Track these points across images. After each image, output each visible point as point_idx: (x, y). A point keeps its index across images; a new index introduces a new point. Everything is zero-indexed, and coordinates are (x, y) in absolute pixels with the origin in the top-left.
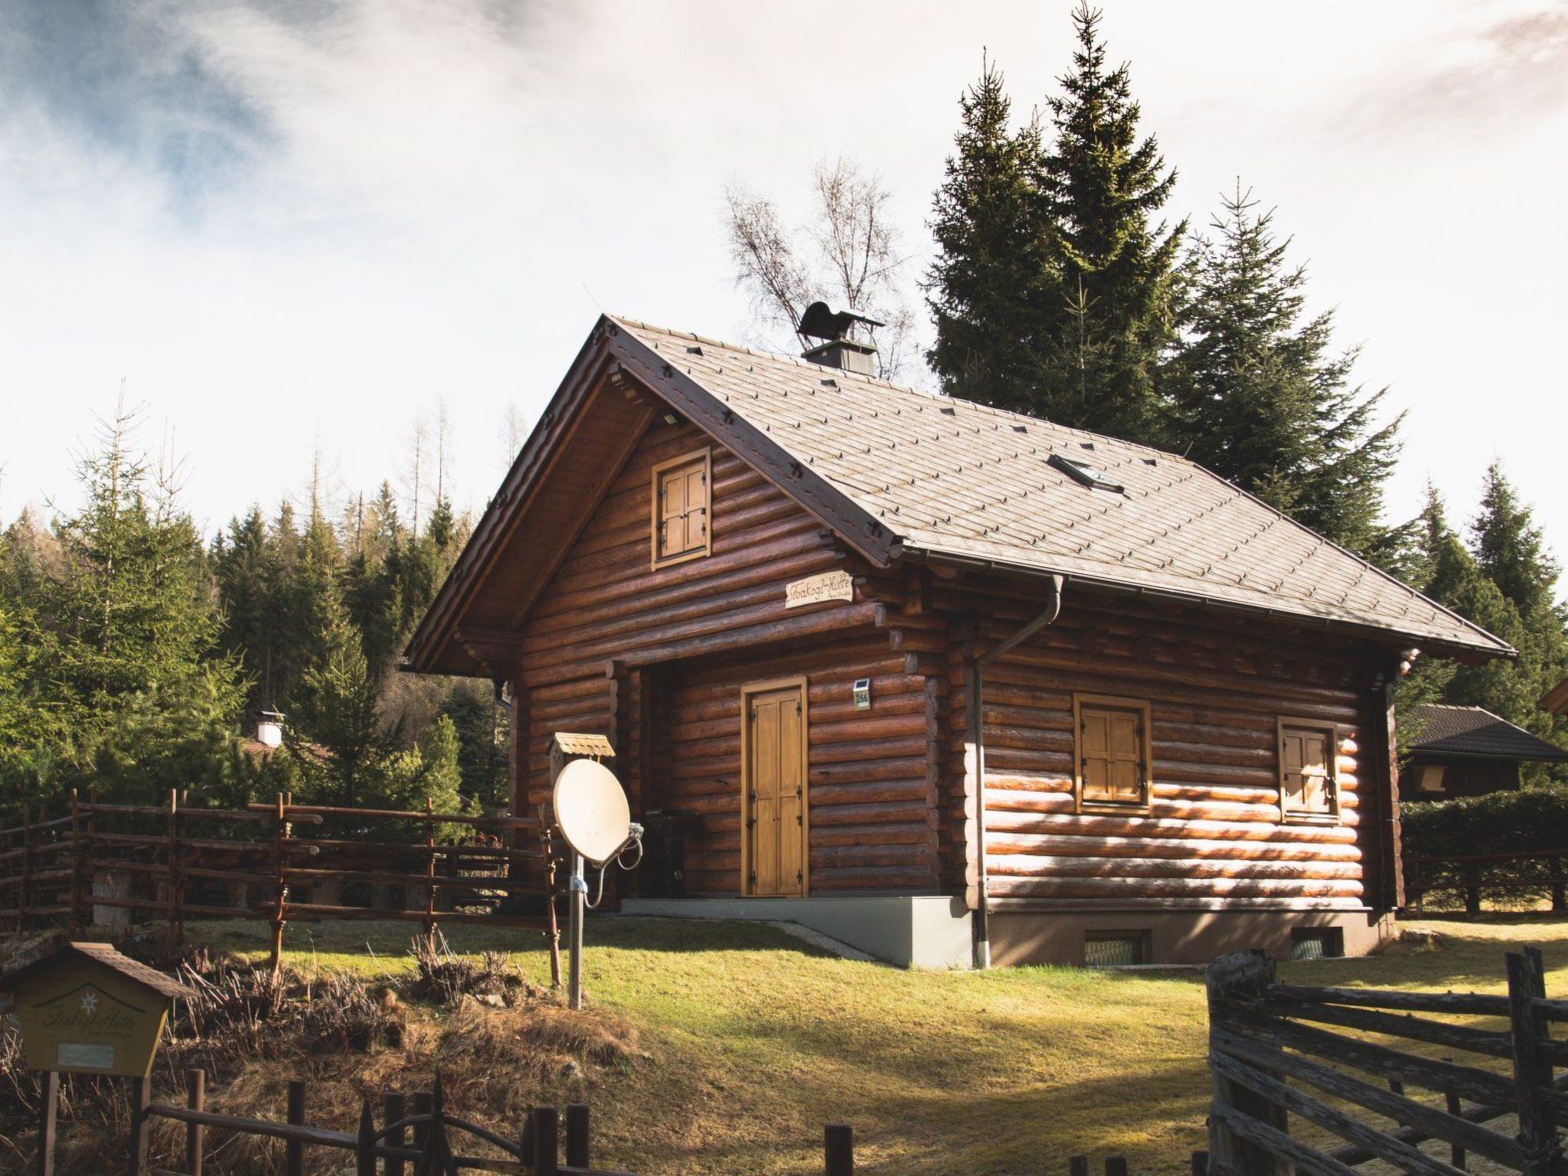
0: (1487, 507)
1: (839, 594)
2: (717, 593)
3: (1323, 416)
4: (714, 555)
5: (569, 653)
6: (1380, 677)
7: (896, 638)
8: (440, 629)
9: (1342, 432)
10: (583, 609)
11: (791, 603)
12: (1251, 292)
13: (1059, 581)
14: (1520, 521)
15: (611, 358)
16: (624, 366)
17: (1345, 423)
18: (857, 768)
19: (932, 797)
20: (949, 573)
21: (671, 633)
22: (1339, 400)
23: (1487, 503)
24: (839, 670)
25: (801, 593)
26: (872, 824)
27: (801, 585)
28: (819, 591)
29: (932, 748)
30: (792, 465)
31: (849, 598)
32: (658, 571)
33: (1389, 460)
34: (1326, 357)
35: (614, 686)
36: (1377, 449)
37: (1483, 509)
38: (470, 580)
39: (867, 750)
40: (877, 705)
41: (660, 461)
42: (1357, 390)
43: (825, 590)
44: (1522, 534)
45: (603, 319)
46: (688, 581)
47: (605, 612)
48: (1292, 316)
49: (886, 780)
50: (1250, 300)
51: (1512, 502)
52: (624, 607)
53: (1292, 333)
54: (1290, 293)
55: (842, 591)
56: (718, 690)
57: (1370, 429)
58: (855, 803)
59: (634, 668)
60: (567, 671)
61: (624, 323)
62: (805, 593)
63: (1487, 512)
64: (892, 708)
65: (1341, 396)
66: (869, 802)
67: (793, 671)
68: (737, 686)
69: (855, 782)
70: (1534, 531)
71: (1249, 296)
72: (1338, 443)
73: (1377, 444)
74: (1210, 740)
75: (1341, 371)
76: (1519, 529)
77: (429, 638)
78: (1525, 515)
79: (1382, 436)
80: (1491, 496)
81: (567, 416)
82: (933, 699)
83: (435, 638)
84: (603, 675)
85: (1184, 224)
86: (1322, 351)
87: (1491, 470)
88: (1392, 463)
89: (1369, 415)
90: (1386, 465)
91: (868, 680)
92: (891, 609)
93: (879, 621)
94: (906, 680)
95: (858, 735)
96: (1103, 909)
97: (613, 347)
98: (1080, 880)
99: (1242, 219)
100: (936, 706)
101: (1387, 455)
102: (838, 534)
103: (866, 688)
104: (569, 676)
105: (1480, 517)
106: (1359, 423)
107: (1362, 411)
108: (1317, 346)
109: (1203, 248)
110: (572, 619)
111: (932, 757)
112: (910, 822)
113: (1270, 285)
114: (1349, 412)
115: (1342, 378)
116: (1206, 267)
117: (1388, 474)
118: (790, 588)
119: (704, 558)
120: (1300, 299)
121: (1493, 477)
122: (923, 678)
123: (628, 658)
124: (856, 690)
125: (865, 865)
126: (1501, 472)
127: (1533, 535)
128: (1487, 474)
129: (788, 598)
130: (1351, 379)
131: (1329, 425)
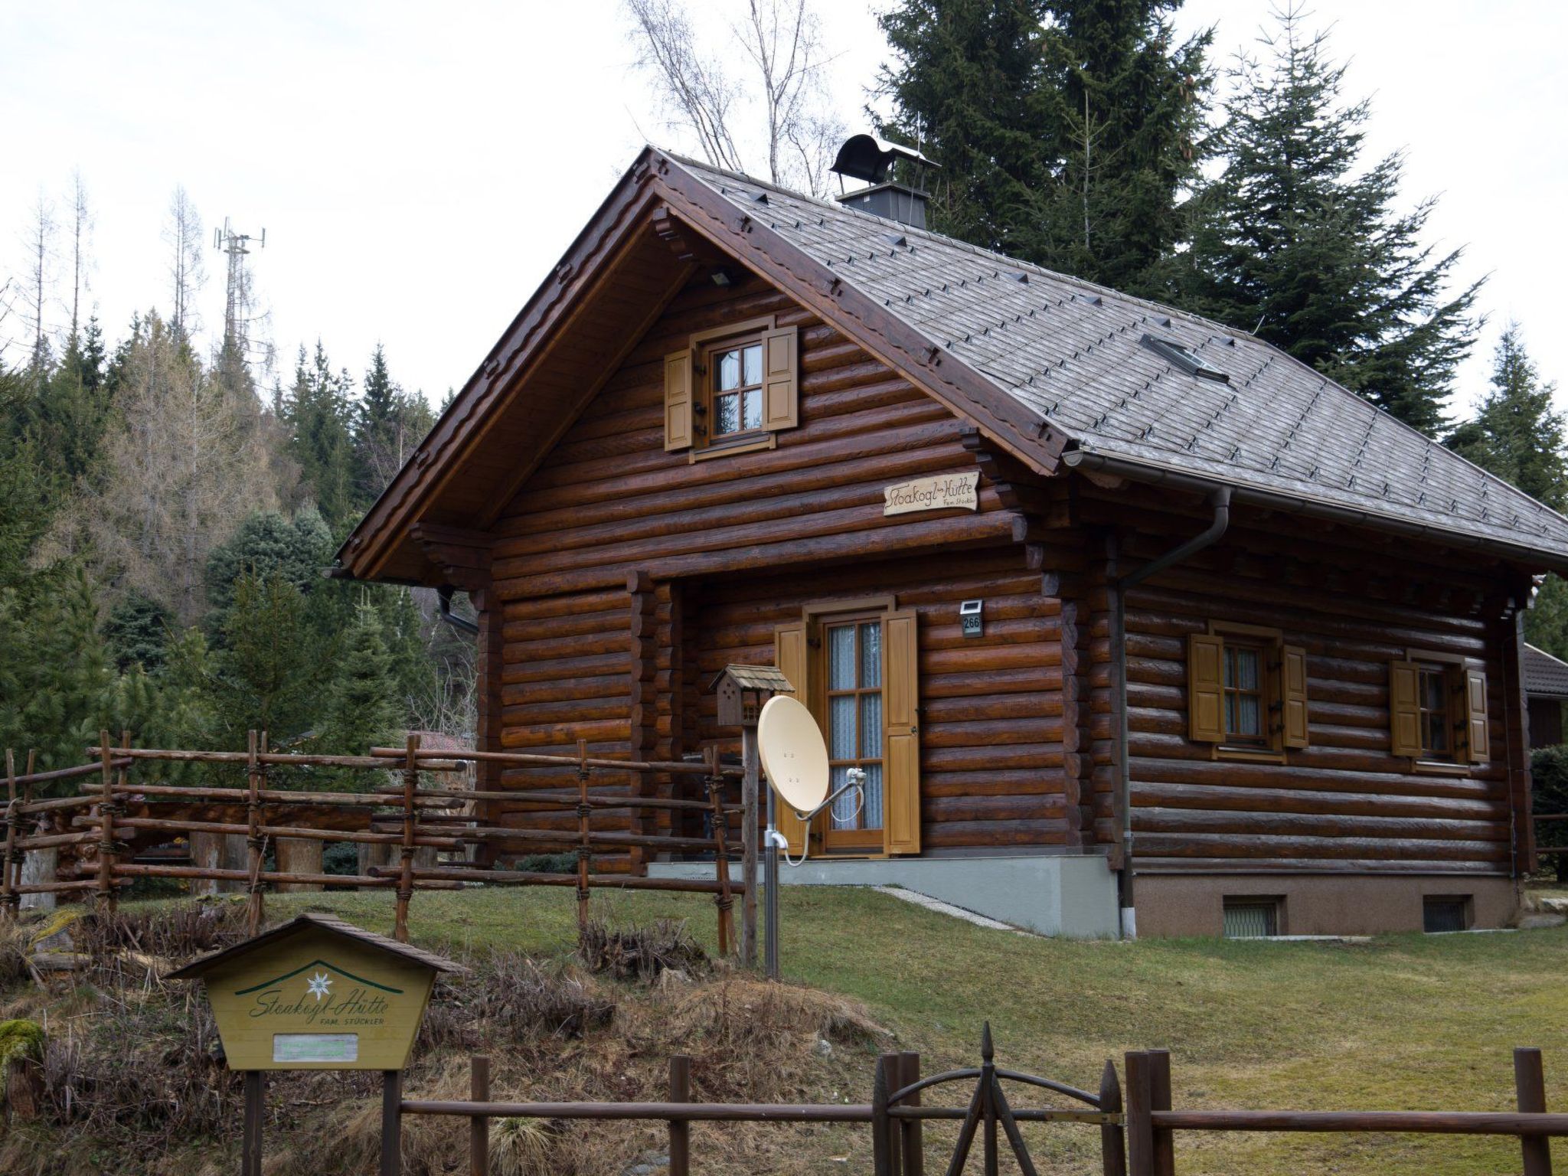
0: (1499, 385)
1: (959, 501)
2: (785, 491)
3: (1389, 282)
4: (779, 447)
5: (565, 559)
6: (1511, 605)
7: (1035, 557)
8: (392, 526)
9: (1406, 302)
10: (582, 504)
11: (891, 509)
12: (1300, 126)
13: (1227, 493)
14: (1539, 402)
15: (656, 200)
16: (674, 212)
17: (1410, 292)
18: (965, 703)
19: (1072, 740)
20: (1110, 482)
21: (718, 537)
22: (1406, 263)
23: (1498, 381)
24: (939, 588)
25: (900, 498)
26: (984, 769)
27: (906, 487)
28: (931, 496)
29: (1070, 683)
30: (928, 350)
31: (973, 506)
32: (697, 462)
33: (1466, 339)
34: (1393, 212)
35: (638, 603)
36: (1448, 324)
37: (1494, 386)
38: (439, 465)
39: (977, 683)
40: (991, 630)
41: (698, 328)
42: (1427, 253)
43: (940, 496)
44: (1542, 418)
45: (647, 152)
46: (741, 477)
47: (619, 508)
48: (1350, 158)
49: (1002, 718)
50: (1299, 135)
51: (1530, 380)
52: (648, 503)
53: (1350, 177)
54: (1350, 129)
55: (964, 497)
56: (768, 608)
57: (1442, 299)
58: (961, 746)
59: (661, 581)
60: (560, 581)
61: (672, 156)
62: (913, 497)
63: (1499, 391)
64: (1012, 635)
65: (1409, 258)
66: (980, 742)
67: (876, 588)
68: (796, 604)
69: (960, 721)
70: (1554, 416)
71: (1297, 131)
72: (1401, 316)
73: (1448, 318)
74: (1341, 675)
75: (1412, 229)
76: (1538, 413)
77: (374, 536)
78: (1545, 396)
79: (1456, 307)
80: (1504, 371)
81: (591, 269)
82: (1073, 627)
83: (384, 535)
84: (622, 587)
85: (1209, 33)
86: (1386, 205)
87: (1505, 339)
88: (1470, 342)
89: (1440, 282)
90: (1462, 345)
91: (980, 603)
92: (1033, 520)
93: (1019, 533)
94: (1031, 603)
95: (965, 665)
96: (1239, 870)
97: (660, 187)
98: (1216, 837)
99: (1294, 33)
100: (1076, 634)
101: (1465, 333)
102: (986, 433)
103: (978, 610)
104: (565, 587)
105: (1489, 397)
106: (1426, 292)
107: (1431, 276)
108: (1381, 197)
109: (1248, 69)
110: (569, 515)
111: (1071, 693)
112: (1035, 768)
113: (1323, 118)
114: (1415, 278)
115: (1411, 237)
116: (1250, 93)
117: (1466, 356)
118: (889, 491)
119: (767, 450)
120: (1358, 137)
121: (1507, 348)
122: (1058, 601)
123: (656, 567)
124: (963, 612)
125: (976, 819)
126: (1518, 342)
127: (1554, 420)
128: (1500, 343)
129: (888, 503)
130: (1422, 238)
131: (1394, 294)
